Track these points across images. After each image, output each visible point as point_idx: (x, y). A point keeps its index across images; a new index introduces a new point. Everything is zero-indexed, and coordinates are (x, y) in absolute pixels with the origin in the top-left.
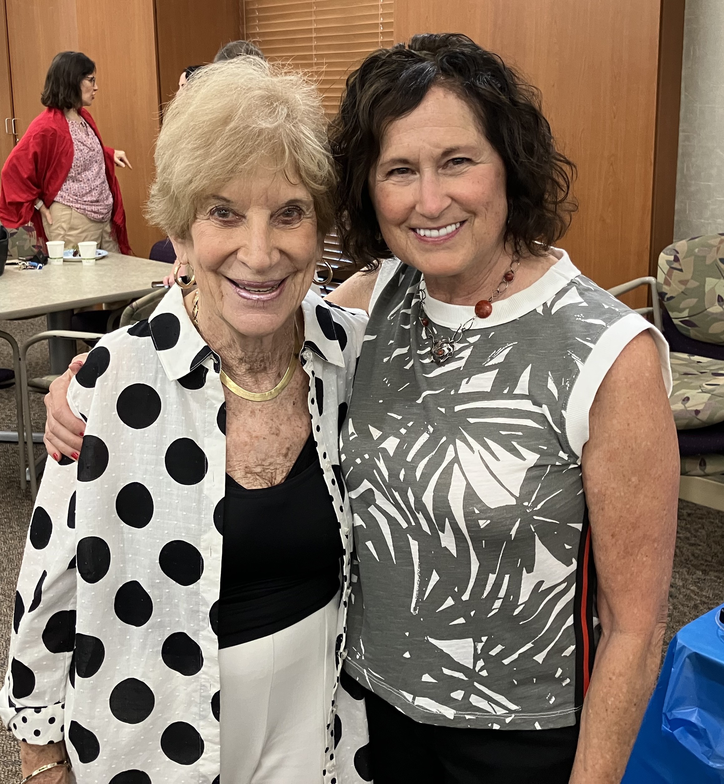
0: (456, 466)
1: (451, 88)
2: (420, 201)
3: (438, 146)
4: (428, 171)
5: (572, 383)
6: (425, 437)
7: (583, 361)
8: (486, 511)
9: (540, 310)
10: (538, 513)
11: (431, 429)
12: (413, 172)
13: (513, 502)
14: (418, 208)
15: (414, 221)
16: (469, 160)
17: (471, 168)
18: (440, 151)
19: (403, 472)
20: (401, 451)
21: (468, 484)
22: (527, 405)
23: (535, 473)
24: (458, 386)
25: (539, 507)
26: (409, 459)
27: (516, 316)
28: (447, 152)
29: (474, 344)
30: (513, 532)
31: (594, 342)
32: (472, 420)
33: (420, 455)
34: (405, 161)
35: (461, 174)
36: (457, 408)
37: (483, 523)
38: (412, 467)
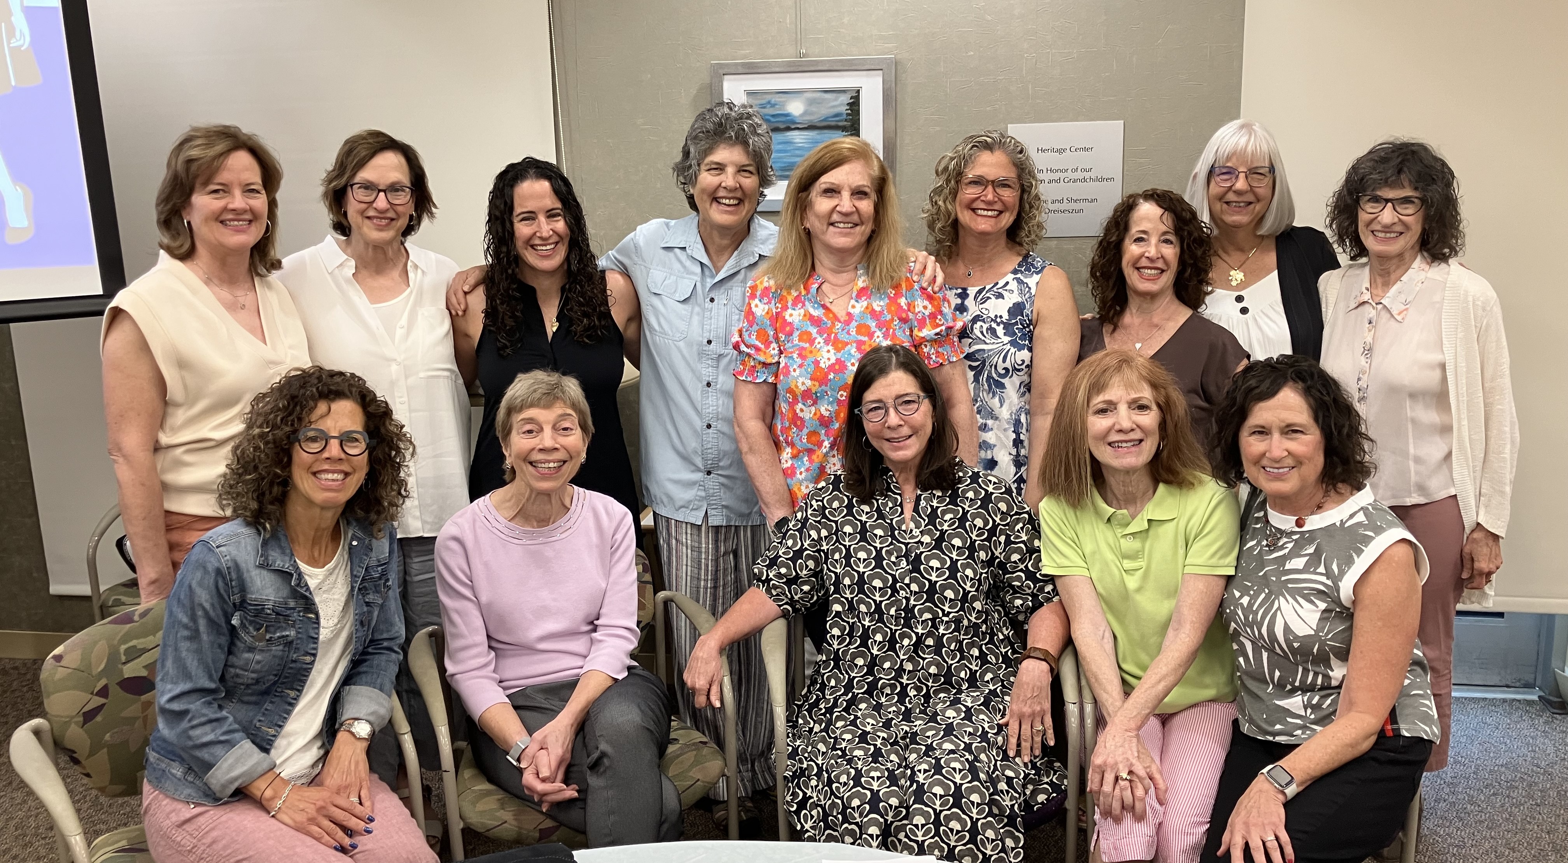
0: (1279, 612)
1: (1296, 390)
2: (1269, 451)
3: (1283, 421)
4: (1276, 436)
5: (1349, 568)
6: (1263, 596)
7: (1358, 557)
8: (1297, 638)
9: (1338, 524)
10: (1329, 640)
11: (1267, 591)
12: (1267, 434)
13: (1313, 633)
14: (1267, 455)
15: (1265, 462)
16: (1302, 432)
17: (1303, 437)
18: (1284, 424)
19: (1251, 616)
20: (1250, 604)
21: (1285, 622)
22: (1323, 579)
23: (1326, 615)
24: (1284, 566)
25: (1330, 636)
26: (1254, 609)
27: (1323, 526)
28: (1288, 426)
29: (1296, 540)
30: (1315, 651)
31: (1366, 546)
32: (1290, 586)
33: (1260, 606)
34: (1263, 427)
35: (1296, 439)
36: (1283, 578)
37: (1296, 645)
38: (1256, 612)
